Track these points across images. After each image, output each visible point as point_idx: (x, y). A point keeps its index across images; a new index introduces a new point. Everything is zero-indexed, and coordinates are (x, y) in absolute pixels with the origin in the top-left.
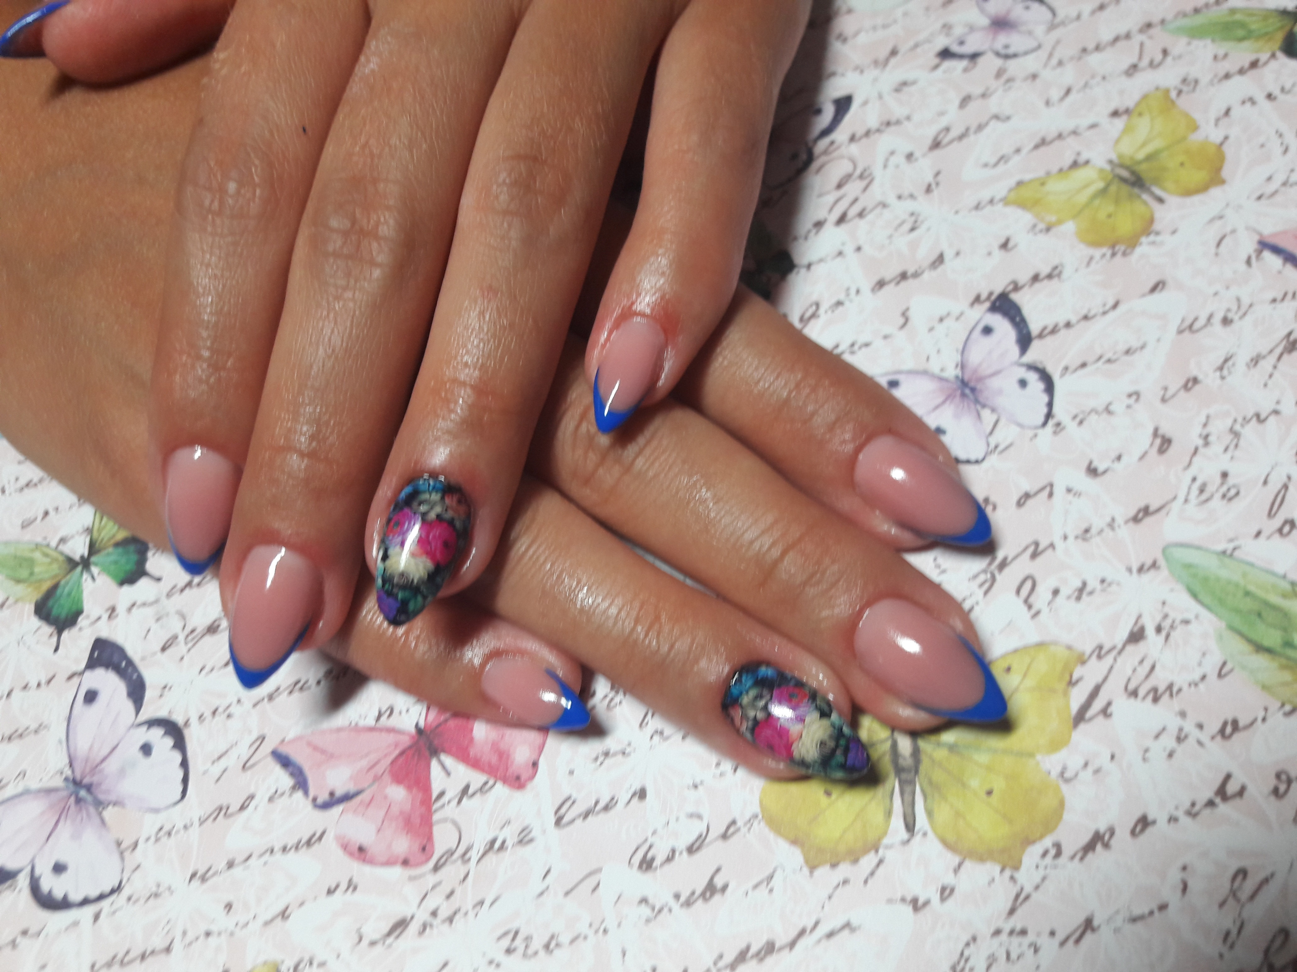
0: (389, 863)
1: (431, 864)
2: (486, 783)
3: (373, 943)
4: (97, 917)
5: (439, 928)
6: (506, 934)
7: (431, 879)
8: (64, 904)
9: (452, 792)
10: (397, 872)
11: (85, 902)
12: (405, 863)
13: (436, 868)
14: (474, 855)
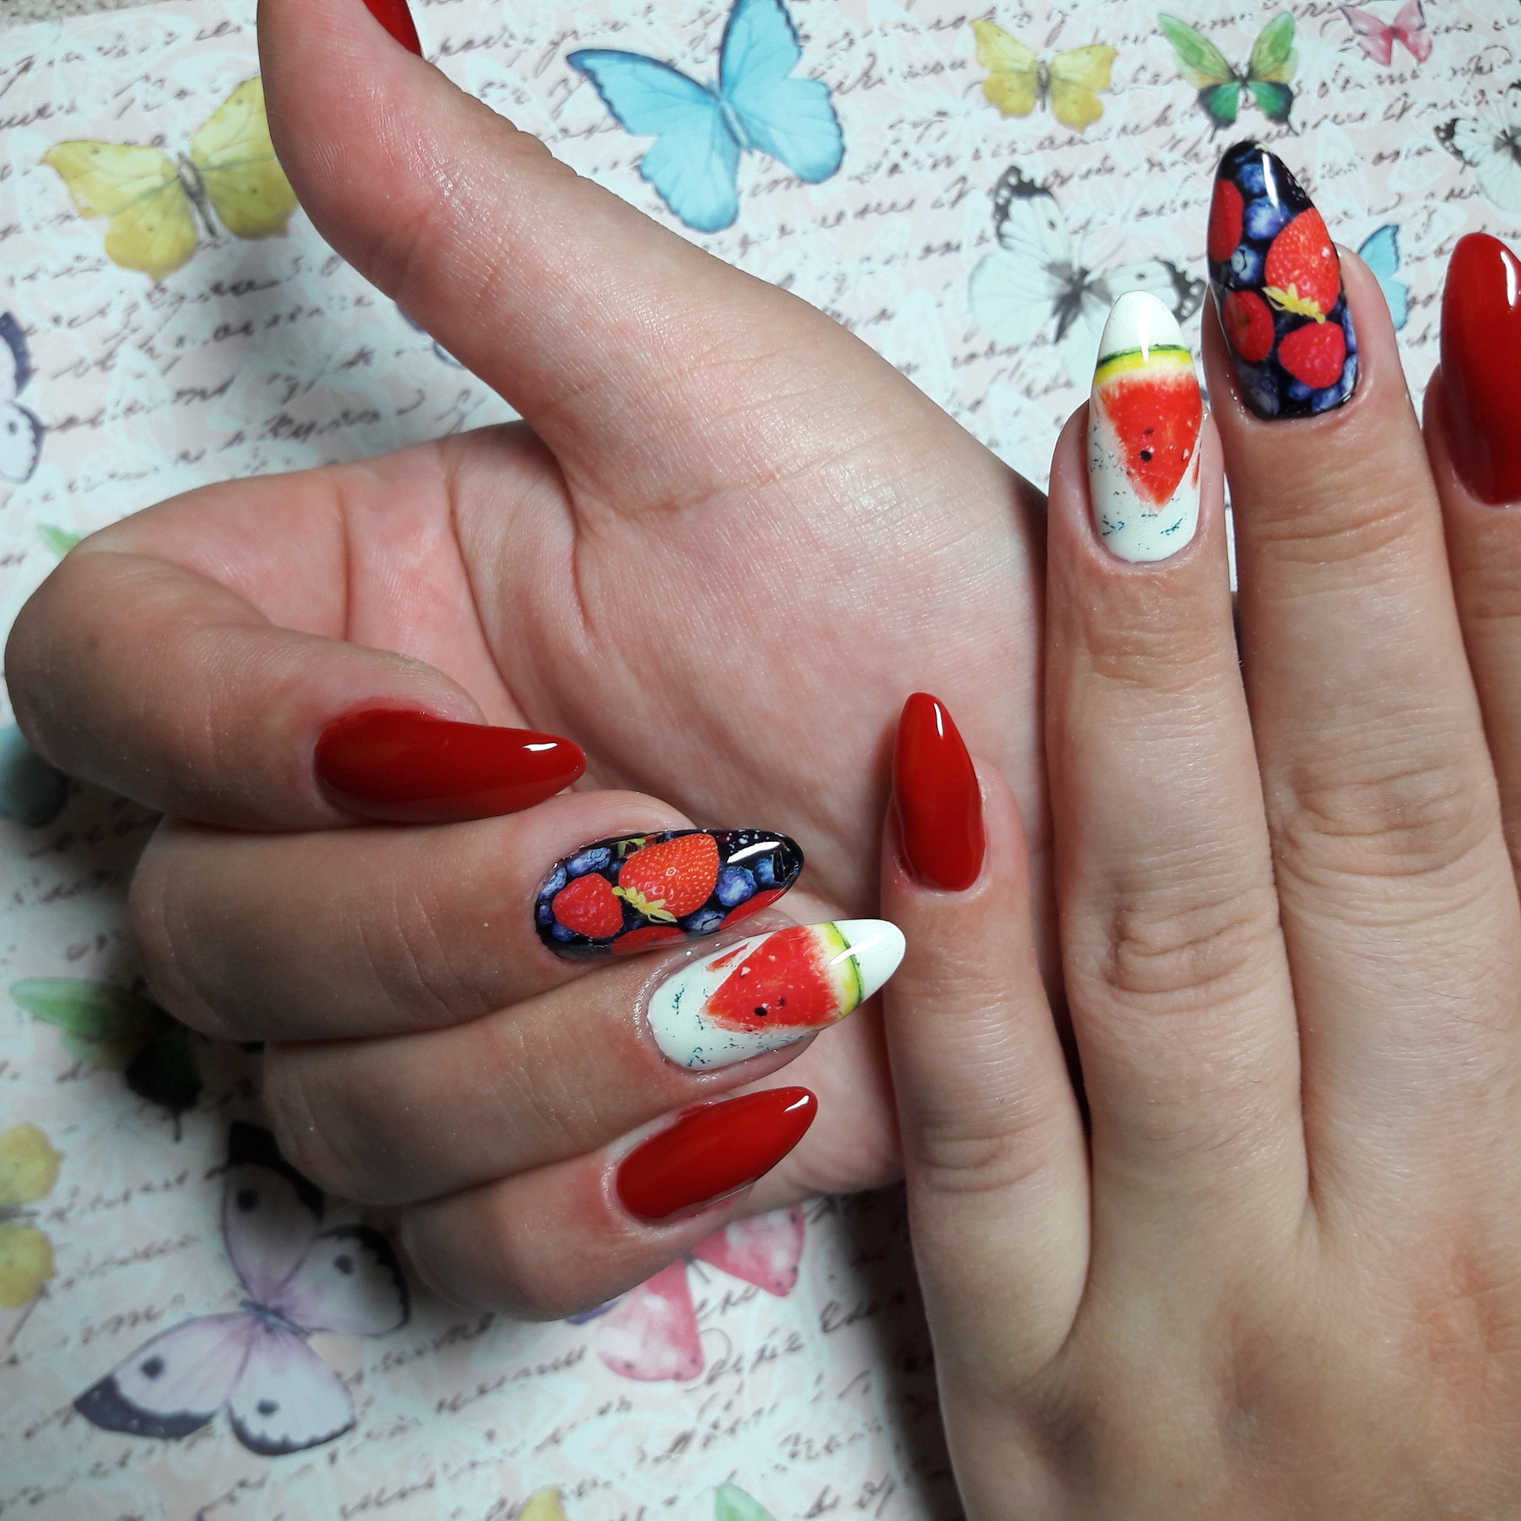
0: (661, 1377)
1: (704, 1377)
2: (747, 1291)
3: (657, 1460)
4: (333, 1458)
5: (722, 1440)
6: (787, 1439)
7: (706, 1393)
8: (283, 1449)
9: (715, 1301)
10: (668, 1388)
11: (313, 1444)
12: (678, 1377)
13: (711, 1380)
14: (747, 1364)
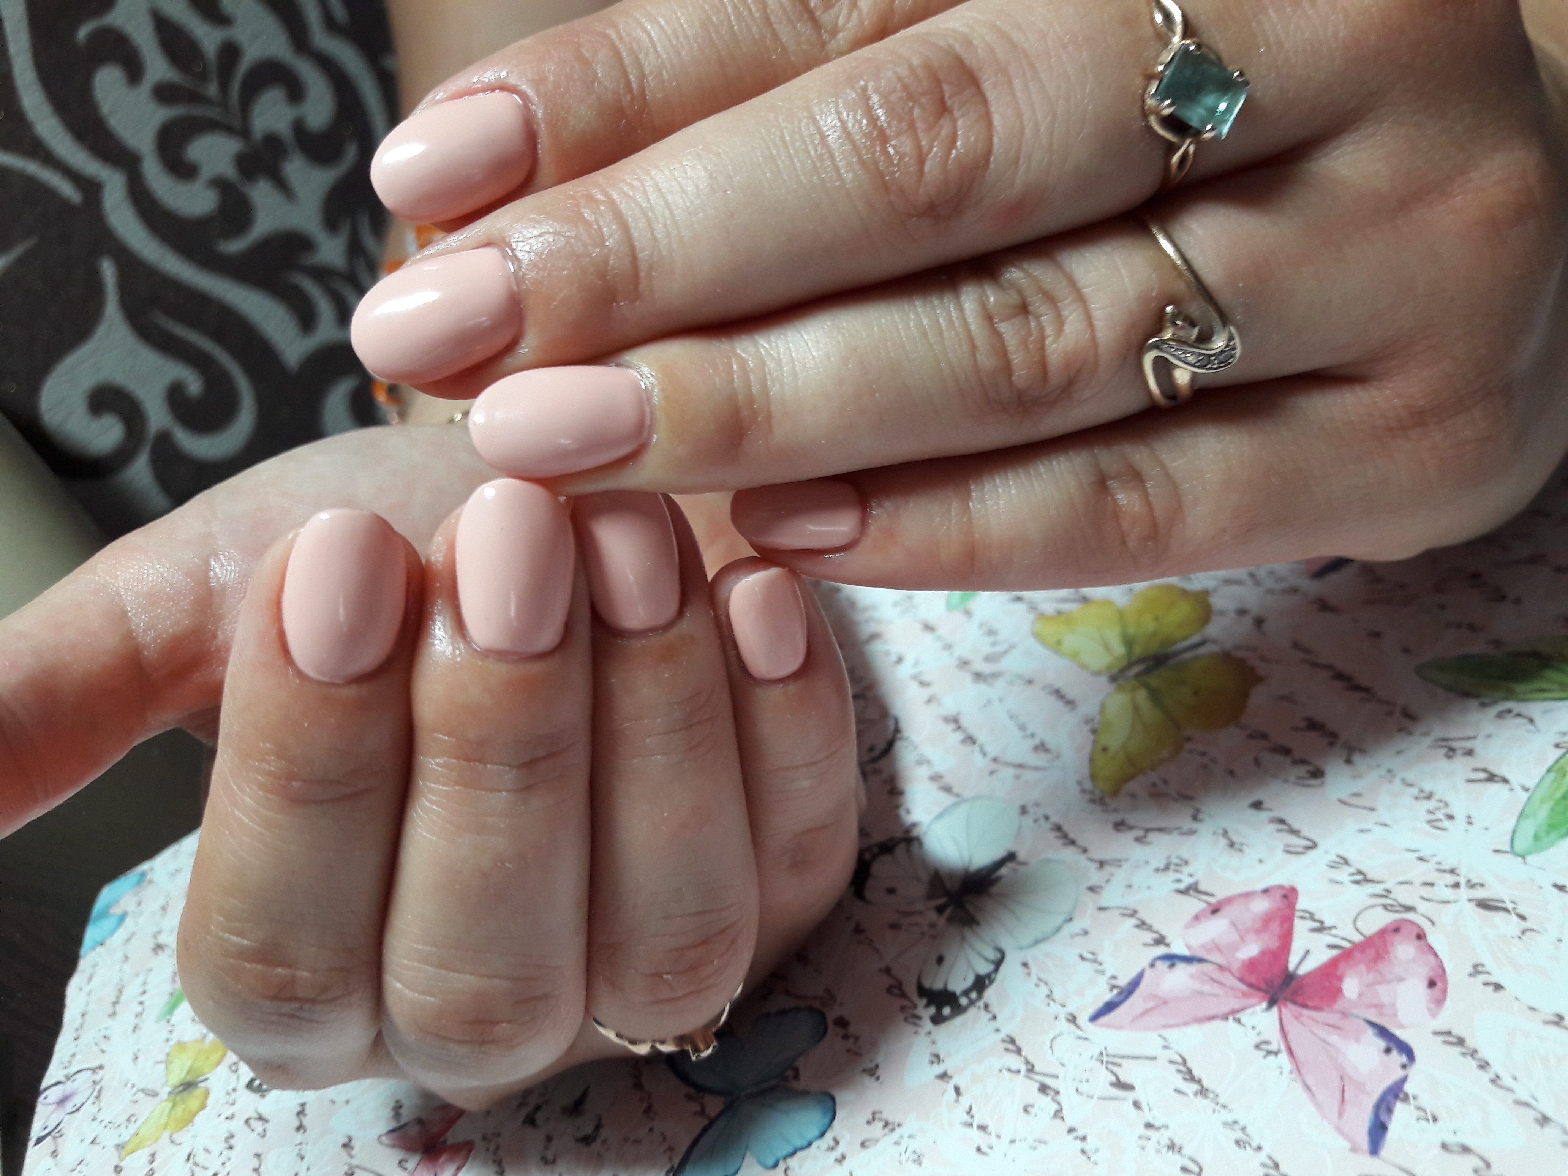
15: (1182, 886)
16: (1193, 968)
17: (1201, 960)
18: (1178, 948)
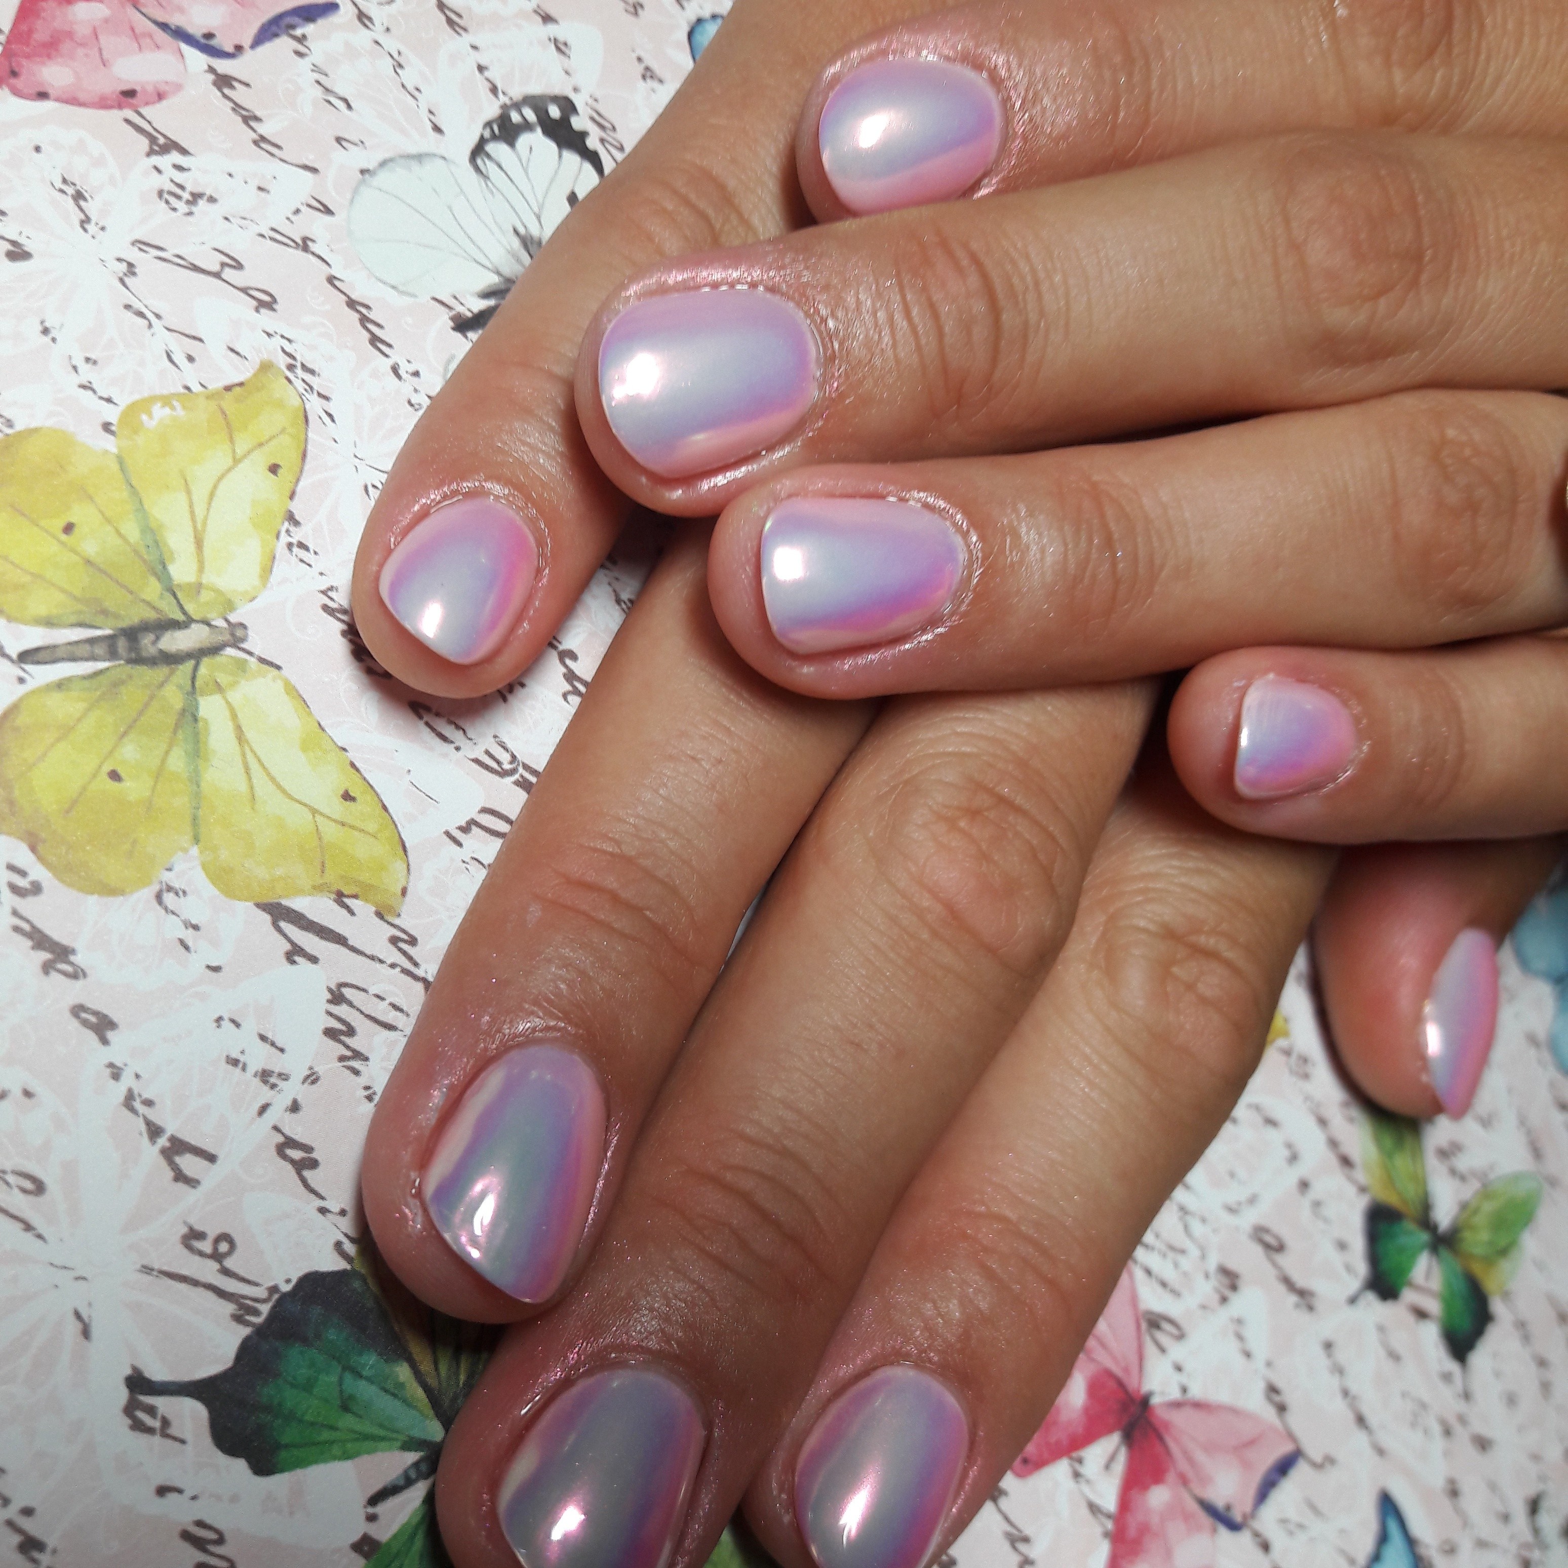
15: (175, 157)
16: (175, 20)
17: (164, 26)
18: (196, 59)
